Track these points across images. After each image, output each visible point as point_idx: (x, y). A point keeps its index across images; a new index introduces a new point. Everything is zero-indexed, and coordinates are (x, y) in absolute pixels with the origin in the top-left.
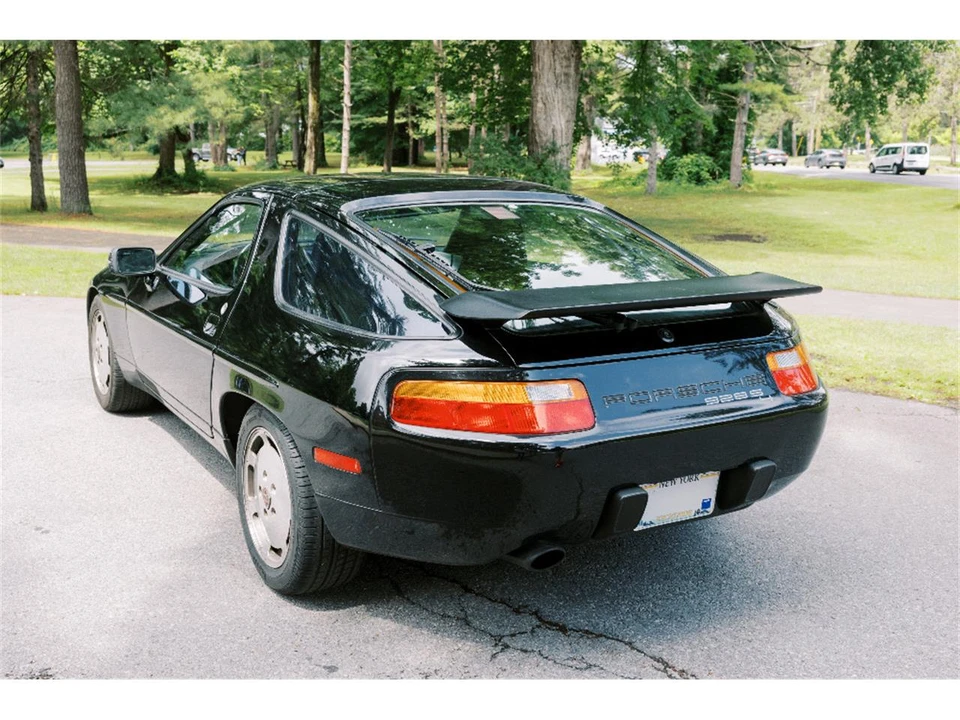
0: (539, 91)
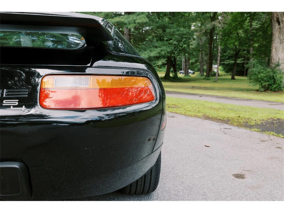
0: (274, 45)
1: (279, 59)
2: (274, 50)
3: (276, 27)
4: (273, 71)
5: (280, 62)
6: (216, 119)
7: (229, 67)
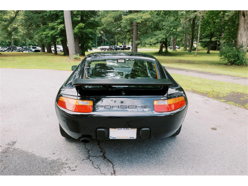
0: (240, 32)
1: (242, 42)
2: (239, 36)
3: (242, 19)
4: (237, 51)
5: (244, 45)
6: (200, 92)
7: (205, 44)
